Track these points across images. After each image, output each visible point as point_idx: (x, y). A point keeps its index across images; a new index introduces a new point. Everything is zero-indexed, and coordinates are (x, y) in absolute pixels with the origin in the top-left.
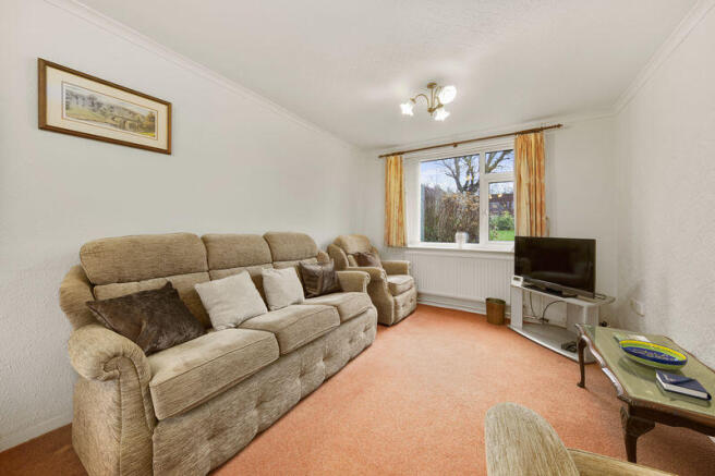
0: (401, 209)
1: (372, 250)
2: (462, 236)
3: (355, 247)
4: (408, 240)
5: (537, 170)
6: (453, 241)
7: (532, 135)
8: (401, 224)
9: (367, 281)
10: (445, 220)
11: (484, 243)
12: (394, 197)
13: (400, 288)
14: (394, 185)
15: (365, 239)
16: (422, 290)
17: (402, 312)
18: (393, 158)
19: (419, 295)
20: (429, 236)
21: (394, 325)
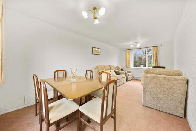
0: (129, 60)
1: (124, 68)
2: (142, 66)
3: (121, 68)
4: (131, 67)
5: (157, 54)
6: (140, 67)
7: (156, 47)
8: (129, 63)
9: (124, 73)
10: (139, 62)
11: (147, 67)
12: (128, 58)
13: (130, 75)
14: (128, 56)
15: (122, 66)
16: (134, 76)
17: (130, 79)
18: (128, 51)
19: (133, 77)
20: (135, 66)
21: (129, 81)
